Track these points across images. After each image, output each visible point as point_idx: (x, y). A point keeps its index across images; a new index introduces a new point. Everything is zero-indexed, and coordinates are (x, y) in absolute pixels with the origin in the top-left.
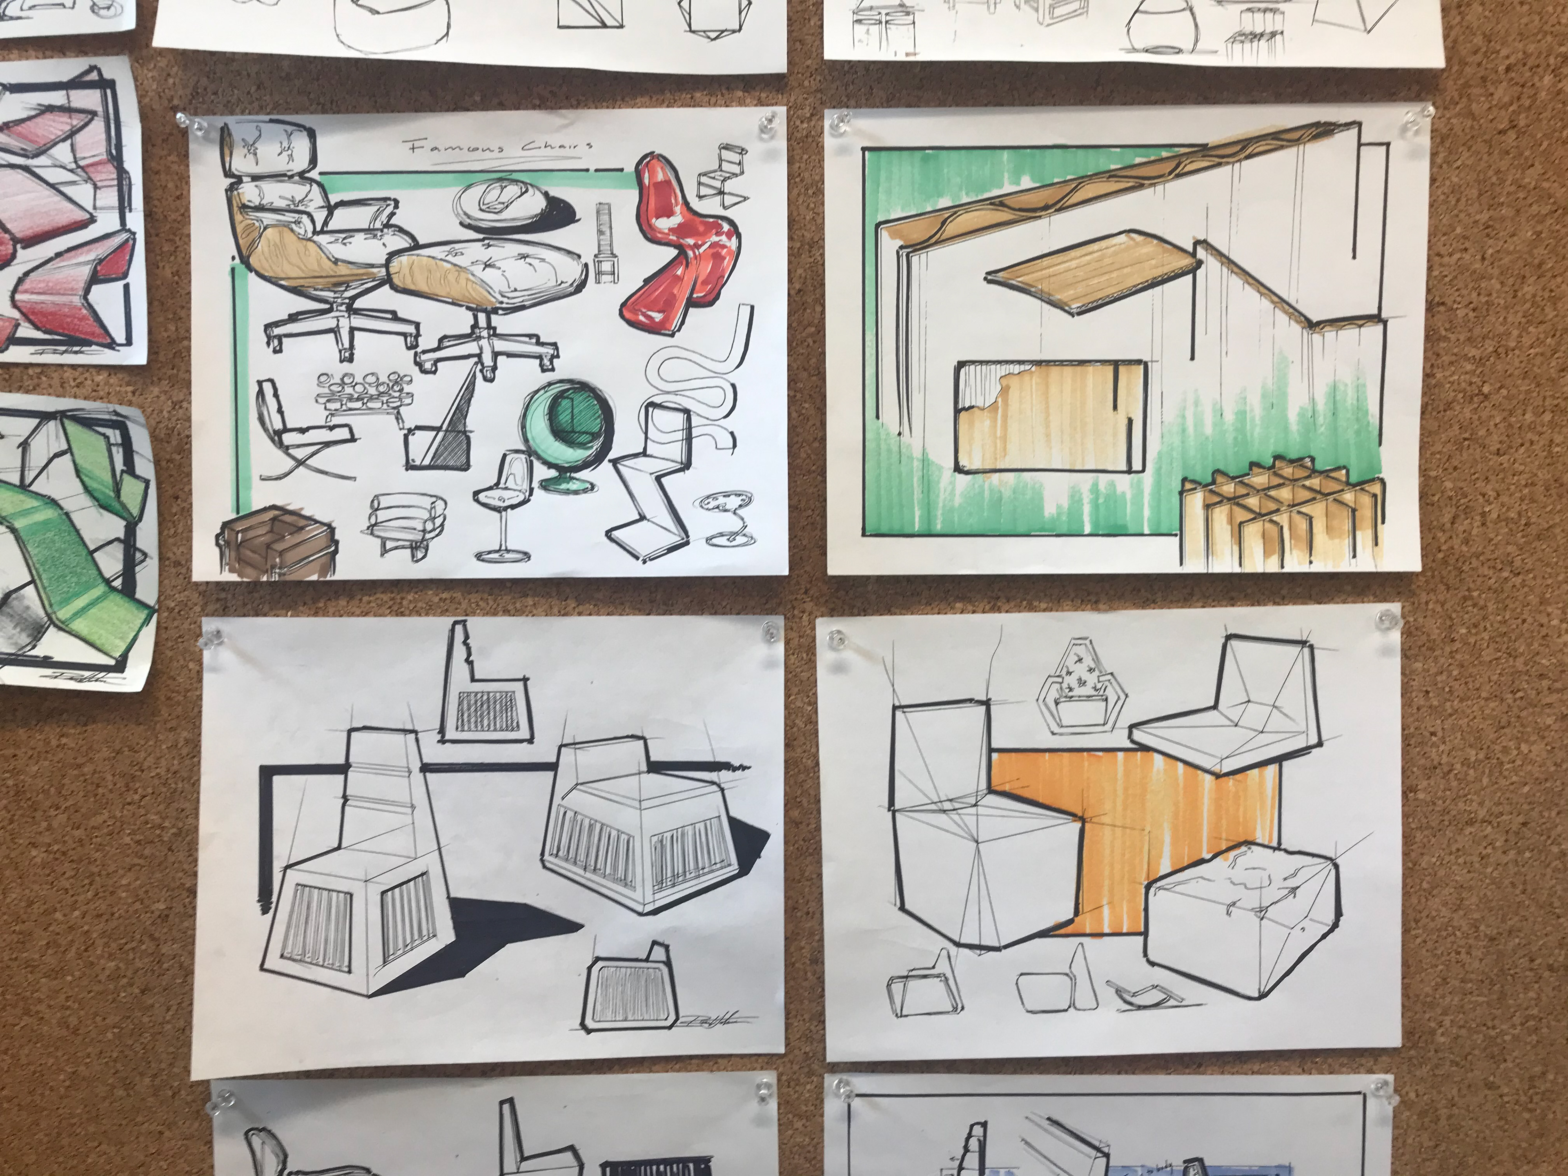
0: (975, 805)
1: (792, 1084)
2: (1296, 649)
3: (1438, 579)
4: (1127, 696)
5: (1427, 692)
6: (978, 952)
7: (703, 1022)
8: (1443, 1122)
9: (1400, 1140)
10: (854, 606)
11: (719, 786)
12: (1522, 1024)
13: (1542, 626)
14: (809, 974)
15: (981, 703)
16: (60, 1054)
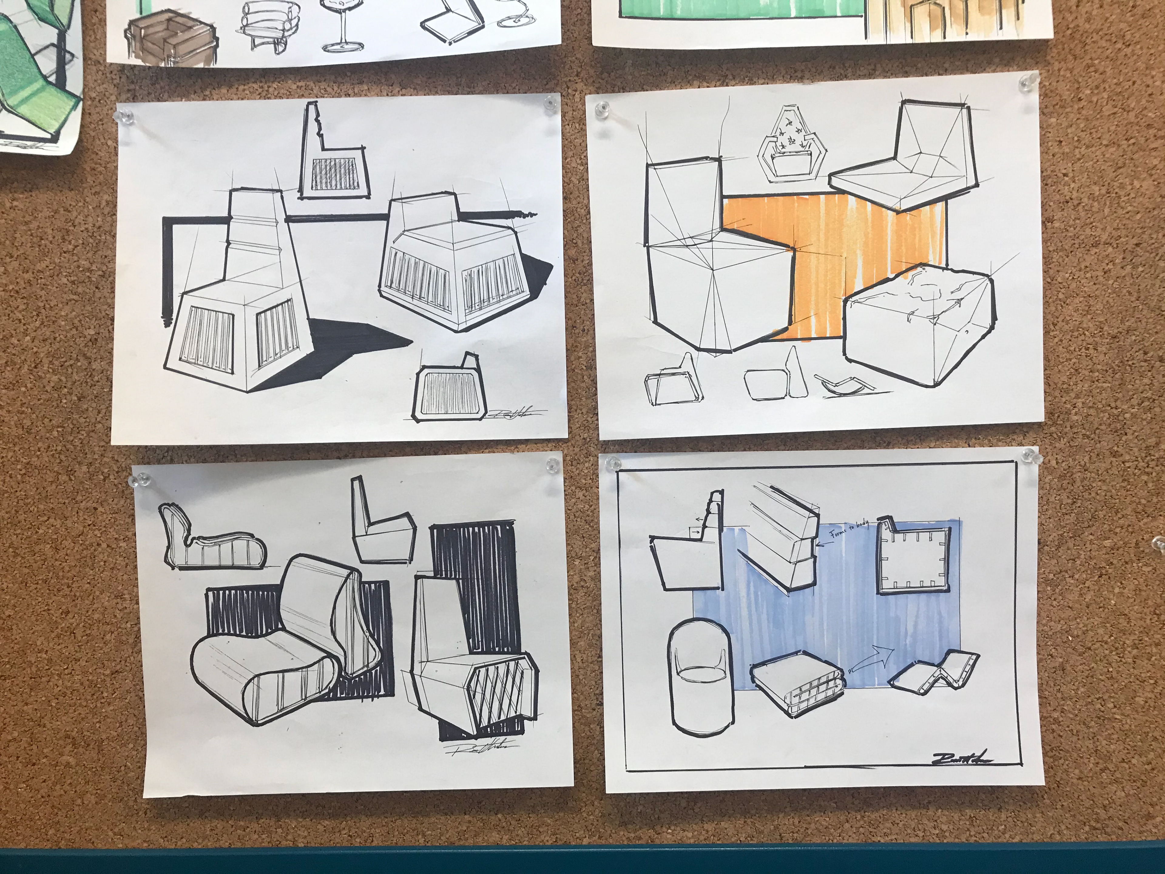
0: (711, 241)
1: (574, 463)
2: (957, 110)
3: (1067, 50)
4: (826, 151)
5: (1061, 142)
6: (714, 354)
7: (506, 415)
8: (1078, 483)
9: (1045, 498)
10: (615, 85)
11: (513, 230)
12: (1139, 405)
13: (1148, 86)
14: (585, 377)
15: (715, 159)
16: (17, 449)
